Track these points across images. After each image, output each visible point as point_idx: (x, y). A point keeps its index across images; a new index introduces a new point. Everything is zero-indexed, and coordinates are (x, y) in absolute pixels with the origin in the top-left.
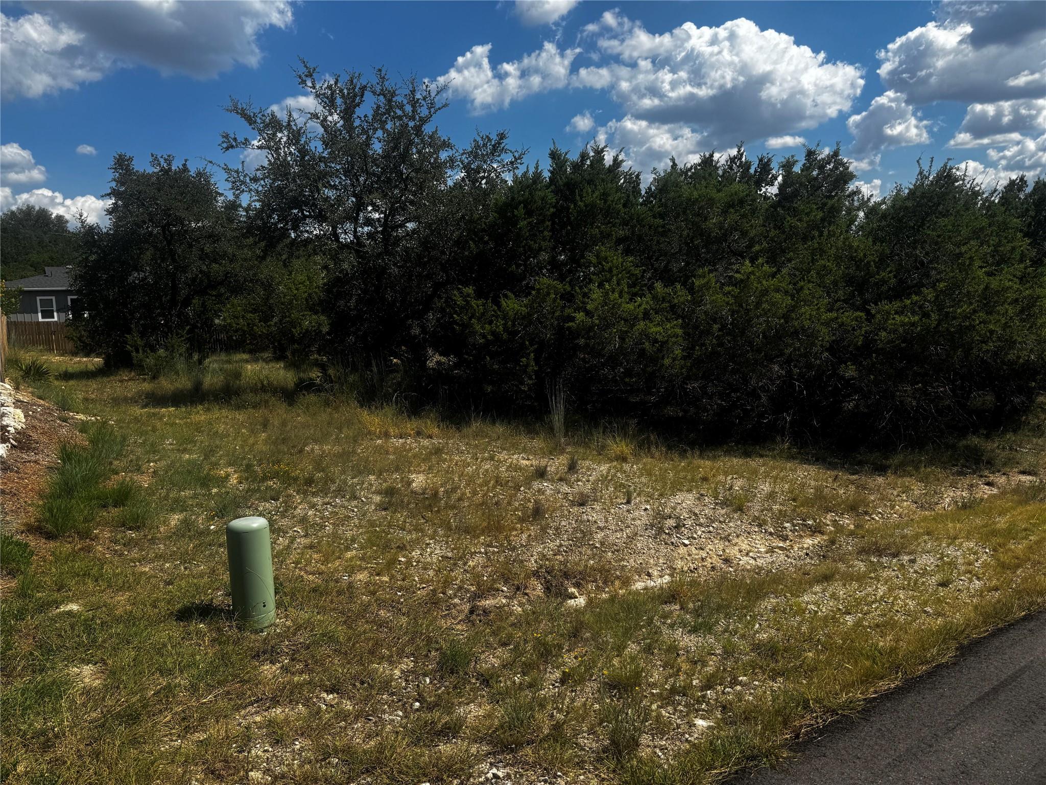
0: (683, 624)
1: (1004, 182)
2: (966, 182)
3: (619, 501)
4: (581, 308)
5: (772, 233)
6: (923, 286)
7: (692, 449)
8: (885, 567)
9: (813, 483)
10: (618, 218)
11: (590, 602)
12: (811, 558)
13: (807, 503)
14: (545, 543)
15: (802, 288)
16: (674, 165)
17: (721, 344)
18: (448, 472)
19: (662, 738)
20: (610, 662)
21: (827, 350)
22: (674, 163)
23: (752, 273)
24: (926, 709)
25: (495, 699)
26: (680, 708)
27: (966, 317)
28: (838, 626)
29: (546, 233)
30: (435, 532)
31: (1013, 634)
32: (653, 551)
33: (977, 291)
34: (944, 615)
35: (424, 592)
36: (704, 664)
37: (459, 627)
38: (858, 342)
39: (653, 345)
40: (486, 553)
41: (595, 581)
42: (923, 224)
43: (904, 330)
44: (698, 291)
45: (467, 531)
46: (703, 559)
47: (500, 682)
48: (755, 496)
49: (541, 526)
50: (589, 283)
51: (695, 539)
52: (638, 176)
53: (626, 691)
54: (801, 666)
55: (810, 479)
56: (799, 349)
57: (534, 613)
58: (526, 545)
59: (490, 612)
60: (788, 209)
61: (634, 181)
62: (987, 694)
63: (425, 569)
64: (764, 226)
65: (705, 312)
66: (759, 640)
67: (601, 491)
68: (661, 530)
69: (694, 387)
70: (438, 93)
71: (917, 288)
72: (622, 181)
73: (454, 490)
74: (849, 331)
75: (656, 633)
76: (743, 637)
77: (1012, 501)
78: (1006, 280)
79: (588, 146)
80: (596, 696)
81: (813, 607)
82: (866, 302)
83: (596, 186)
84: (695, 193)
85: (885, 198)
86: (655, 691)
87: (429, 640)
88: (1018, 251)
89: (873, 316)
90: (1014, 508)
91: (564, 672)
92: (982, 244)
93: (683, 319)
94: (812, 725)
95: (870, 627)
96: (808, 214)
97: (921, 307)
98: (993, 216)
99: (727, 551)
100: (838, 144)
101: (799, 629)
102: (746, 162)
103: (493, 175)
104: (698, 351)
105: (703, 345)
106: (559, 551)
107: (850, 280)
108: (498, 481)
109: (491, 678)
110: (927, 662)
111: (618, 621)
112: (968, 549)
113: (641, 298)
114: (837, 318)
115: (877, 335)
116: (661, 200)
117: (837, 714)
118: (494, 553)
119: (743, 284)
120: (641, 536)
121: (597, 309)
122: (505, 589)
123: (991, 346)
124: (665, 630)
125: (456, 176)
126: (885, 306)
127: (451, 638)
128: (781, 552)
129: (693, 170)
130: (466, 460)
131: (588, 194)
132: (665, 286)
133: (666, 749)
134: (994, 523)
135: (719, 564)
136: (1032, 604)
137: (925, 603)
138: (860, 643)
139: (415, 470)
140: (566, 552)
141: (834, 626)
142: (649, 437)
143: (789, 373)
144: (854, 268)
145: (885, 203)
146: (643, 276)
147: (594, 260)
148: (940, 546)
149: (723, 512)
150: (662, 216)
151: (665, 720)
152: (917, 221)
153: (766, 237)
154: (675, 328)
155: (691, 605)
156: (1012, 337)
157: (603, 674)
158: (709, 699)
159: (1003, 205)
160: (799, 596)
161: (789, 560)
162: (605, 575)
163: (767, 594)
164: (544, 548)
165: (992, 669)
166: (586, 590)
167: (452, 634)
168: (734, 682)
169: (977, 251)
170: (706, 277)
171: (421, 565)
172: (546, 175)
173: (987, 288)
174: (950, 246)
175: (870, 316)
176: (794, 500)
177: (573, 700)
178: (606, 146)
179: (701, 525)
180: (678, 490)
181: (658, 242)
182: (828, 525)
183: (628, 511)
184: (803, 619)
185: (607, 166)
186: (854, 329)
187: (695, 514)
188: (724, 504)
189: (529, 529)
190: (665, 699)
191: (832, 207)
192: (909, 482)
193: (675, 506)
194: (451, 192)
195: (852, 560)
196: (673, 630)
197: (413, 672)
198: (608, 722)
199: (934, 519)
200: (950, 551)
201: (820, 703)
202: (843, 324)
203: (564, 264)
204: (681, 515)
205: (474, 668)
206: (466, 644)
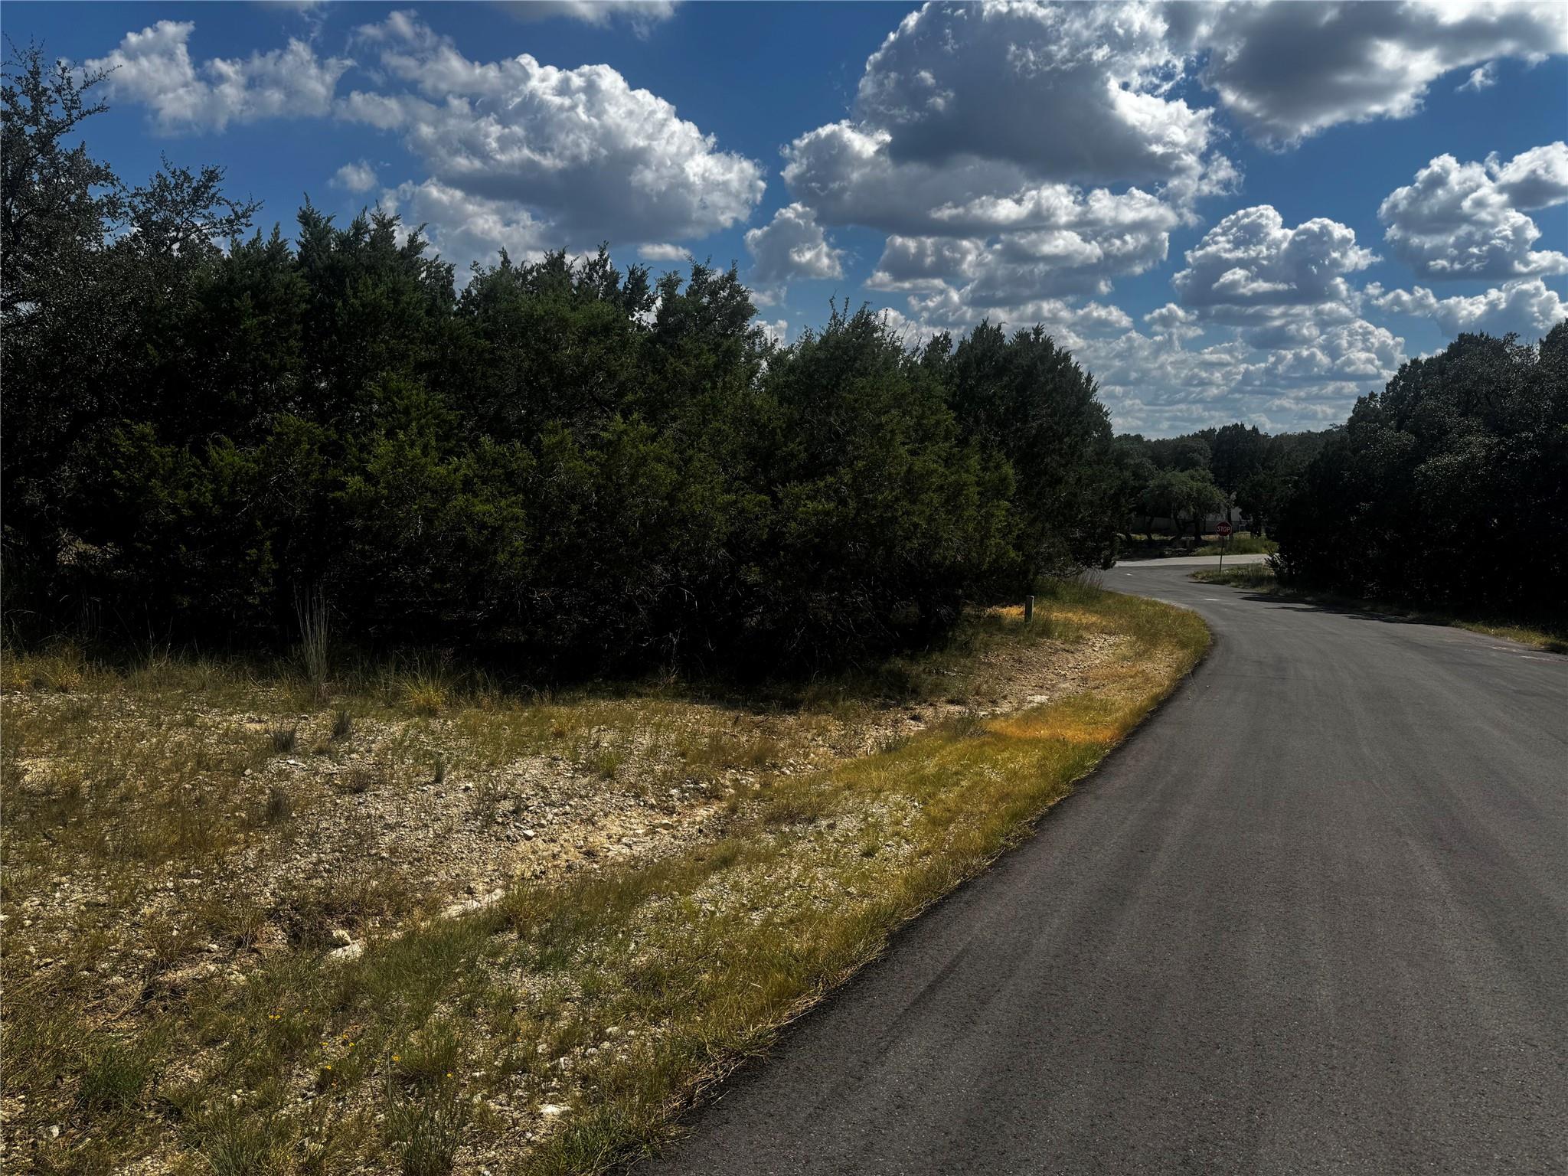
0: (523, 961)
1: (927, 340)
2: (886, 334)
3: (422, 779)
4: (357, 468)
5: (651, 379)
6: (839, 464)
7: (541, 690)
8: (800, 838)
9: (707, 730)
10: (418, 331)
11: (371, 949)
12: (706, 836)
13: (702, 757)
14: (291, 860)
15: (691, 458)
16: (506, 262)
17: (583, 534)
18: (99, 751)
19: (489, 1148)
20: (404, 1040)
21: (724, 545)
22: (505, 258)
23: (625, 432)
24: (852, 1029)
25: (190, 1142)
26: (519, 1092)
27: (888, 507)
28: (743, 929)
29: (293, 342)
30: (72, 861)
31: (948, 911)
32: (476, 854)
33: (899, 474)
34: (870, 894)
35: (48, 973)
36: (555, 1016)
37: (123, 1025)
38: (762, 534)
39: (480, 532)
40: (177, 890)
41: (381, 913)
42: (837, 384)
43: (818, 520)
44: (548, 454)
45: (138, 855)
46: (554, 856)
47: (204, 1108)
48: (631, 753)
49: (284, 832)
50: (371, 430)
51: (543, 826)
52: (449, 270)
53: (431, 1082)
54: (693, 997)
55: (704, 724)
56: (688, 544)
57: (269, 980)
58: (256, 868)
59: (185, 990)
60: (671, 347)
61: (443, 278)
62: (923, 995)
63: (51, 930)
64: (639, 367)
65: (559, 485)
66: (636, 967)
67: (392, 767)
68: (490, 820)
69: (542, 598)
70: (87, 85)
71: (832, 467)
72: (424, 275)
73: (112, 783)
74: (751, 520)
75: (480, 982)
76: (613, 965)
77: (941, 738)
78: (929, 461)
79: (367, 215)
80: (380, 1100)
81: (709, 906)
82: (771, 482)
83: (380, 276)
84: (539, 307)
85: (792, 345)
86: (477, 1074)
87: (59, 1058)
88: (943, 427)
89: (780, 501)
90: (942, 747)
91: (323, 1071)
92: (904, 415)
93: (526, 494)
94: (710, 1080)
95: (782, 924)
96: (697, 357)
97: (836, 491)
98: (916, 379)
99: (591, 839)
100: (734, 265)
101: (690, 941)
102: (612, 273)
103: (193, 236)
104: (548, 543)
105: (557, 534)
106: (316, 871)
107: (752, 452)
108: (201, 762)
109: (186, 1105)
110: (854, 963)
111: (419, 972)
112: (895, 804)
113: (459, 459)
114: (735, 502)
115: (785, 526)
116: (486, 311)
117: (743, 1058)
118: (192, 887)
119: (612, 448)
120: (458, 832)
121: (384, 471)
122: (215, 946)
123: (915, 543)
124: (494, 975)
125: (118, 231)
126: (795, 488)
127: (106, 1047)
128: (665, 832)
129: (535, 274)
130: (138, 727)
131: (367, 288)
132: (498, 443)
133: (497, 1162)
134: (923, 768)
135: (579, 859)
136: (966, 867)
137: (848, 882)
138: (770, 950)
139: (29, 751)
140: (328, 871)
141: (736, 932)
142: (472, 675)
143: (676, 576)
144: (756, 436)
145: (793, 352)
146: (460, 425)
147: (378, 393)
148: (862, 803)
149: (585, 781)
150: (489, 335)
151: (493, 1117)
152: (831, 379)
153: (642, 383)
154: (513, 507)
155: (535, 930)
156: (937, 533)
157: (392, 1062)
158: (562, 1071)
159: (926, 367)
160: (690, 893)
161: (677, 842)
162: (397, 901)
163: (646, 895)
164: (289, 869)
165: (928, 961)
166: (364, 930)
167: (108, 1039)
168: (601, 1036)
169: (899, 422)
170: (557, 434)
171: (40, 924)
172: (294, 249)
173: (910, 470)
174: (869, 415)
175: (777, 501)
176: (683, 755)
177: (339, 1115)
178: (397, 218)
179: (552, 804)
180: (519, 754)
181: (484, 374)
182: (727, 787)
183: (438, 795)
184: (696, 927)
185: (399, 248)
186: (757, 518)
187: (544, 789)
188: (587, 769)
189: (260, 840)
190: (494, 1083)
191: (728, 350)
192: (825, 721)
193: (514, 779)
194: (110, 257)
195: (759, 832)
196: (506, 973)
197: (23, 1122)
198: (398, 1139)
199: (856, 767)
200: (875, 809)
201: (719, 1047)
202: (742, 511)
203: (325, 395)
204: (522, 792)
205: (152, 1092)
206: (136, 1053)
